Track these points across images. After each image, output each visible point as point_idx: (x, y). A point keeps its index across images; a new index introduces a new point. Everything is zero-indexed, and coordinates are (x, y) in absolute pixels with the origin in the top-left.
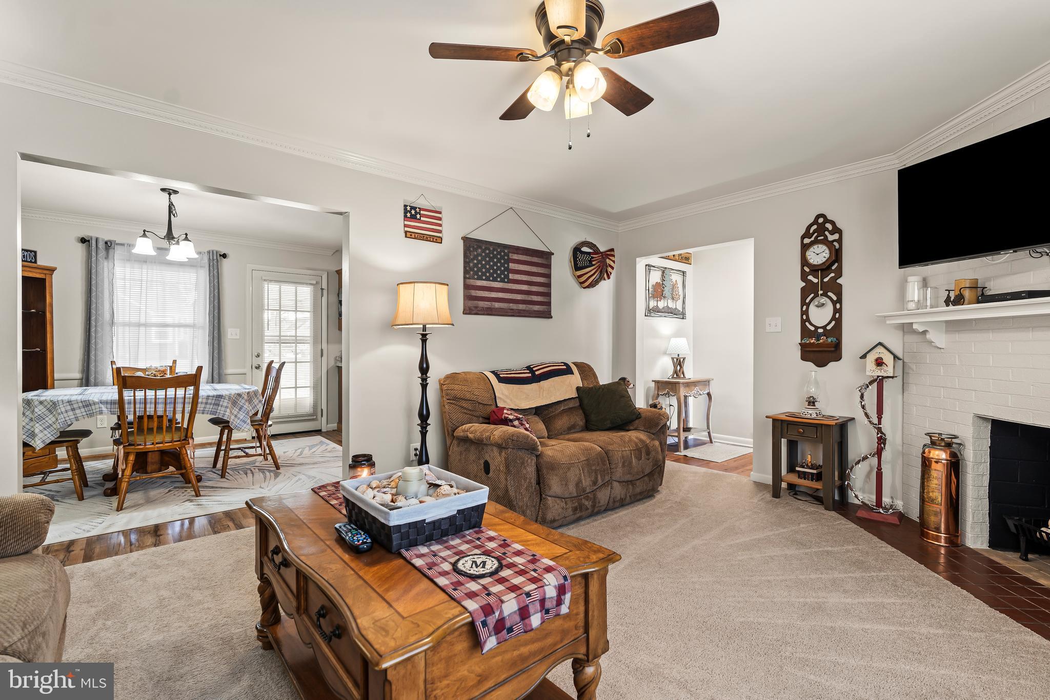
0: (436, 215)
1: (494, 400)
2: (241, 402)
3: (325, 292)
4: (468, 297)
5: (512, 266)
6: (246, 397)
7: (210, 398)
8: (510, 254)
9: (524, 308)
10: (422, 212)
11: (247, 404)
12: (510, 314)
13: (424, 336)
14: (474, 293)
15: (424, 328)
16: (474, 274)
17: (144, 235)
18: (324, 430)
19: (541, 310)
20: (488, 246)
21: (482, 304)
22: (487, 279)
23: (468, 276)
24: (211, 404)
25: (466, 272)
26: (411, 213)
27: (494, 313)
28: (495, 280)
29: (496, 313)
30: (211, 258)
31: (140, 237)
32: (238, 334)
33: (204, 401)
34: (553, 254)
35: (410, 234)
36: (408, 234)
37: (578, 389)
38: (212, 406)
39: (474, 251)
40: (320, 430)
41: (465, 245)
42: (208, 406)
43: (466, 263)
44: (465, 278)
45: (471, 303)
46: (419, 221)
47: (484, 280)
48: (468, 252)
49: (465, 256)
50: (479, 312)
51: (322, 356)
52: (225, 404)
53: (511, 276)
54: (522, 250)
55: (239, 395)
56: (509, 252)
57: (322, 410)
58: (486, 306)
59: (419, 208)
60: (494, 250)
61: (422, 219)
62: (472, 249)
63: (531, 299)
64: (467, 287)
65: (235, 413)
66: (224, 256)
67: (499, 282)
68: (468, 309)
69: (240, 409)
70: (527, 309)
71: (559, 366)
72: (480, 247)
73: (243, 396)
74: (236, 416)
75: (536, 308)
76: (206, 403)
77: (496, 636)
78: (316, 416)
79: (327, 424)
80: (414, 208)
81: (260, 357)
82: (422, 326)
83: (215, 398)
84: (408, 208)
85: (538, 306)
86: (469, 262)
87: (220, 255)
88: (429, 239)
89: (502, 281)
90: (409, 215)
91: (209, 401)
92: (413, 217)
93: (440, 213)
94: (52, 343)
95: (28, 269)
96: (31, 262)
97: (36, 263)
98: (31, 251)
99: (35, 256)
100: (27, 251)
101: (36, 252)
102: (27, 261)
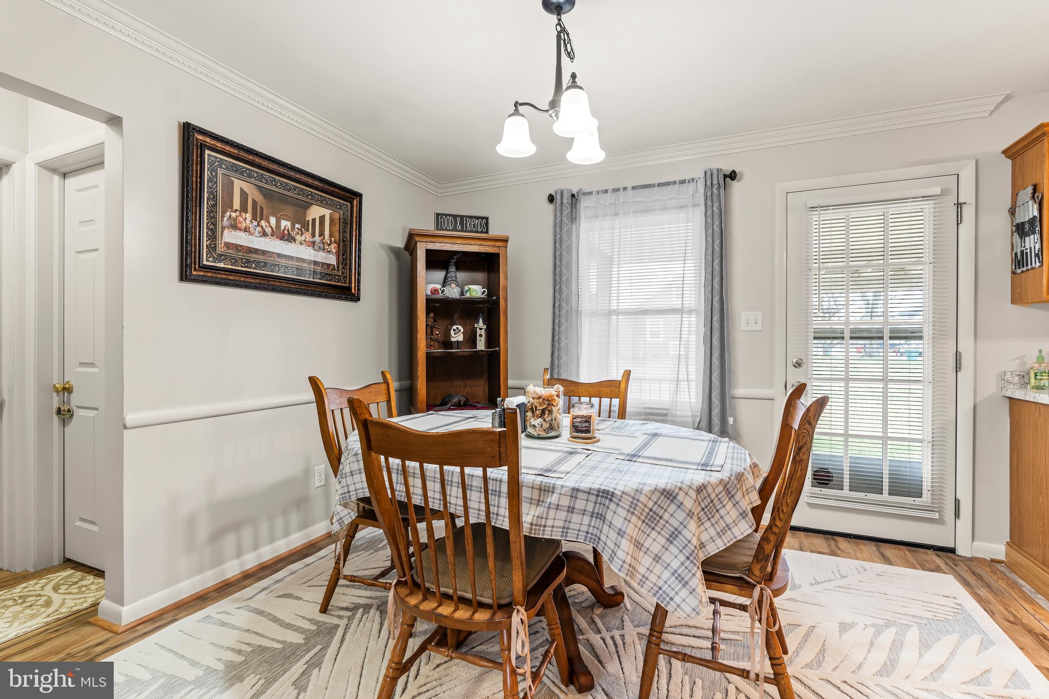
2: (674, 517)
3: (968, 212)
6: (689, 503)
7: (580, 495)
11: (692, 525)
17: (516, 112)
18: (961, 551)
24: (584, 512)
30: (709, 183)
31: (510, 116)
32: (760, 321)
33: (565, 502)
38: (586, 519)
40: (952, 551)
42: (576, 518)
51: (958, 368)
55: (668, 495)
57: (957, 503)
65: (656, 548)
66: (733, 176)
69: (673, 537)
73: (681, 497)
74: (657, 558)
76: (571, 510)
78: (940, 512)
79: (973, 540)
81: (804, 366)
83: (593, 498)
87: (725, 176)
91: (580, 505)
94: (506, 341)
95: (478, 242)
96: (482, 232)
97: (487, 232)
98: (482, 218)
99: (487, 224)
100: (478, 218)
101: (487, 219)
102: (477, 232)
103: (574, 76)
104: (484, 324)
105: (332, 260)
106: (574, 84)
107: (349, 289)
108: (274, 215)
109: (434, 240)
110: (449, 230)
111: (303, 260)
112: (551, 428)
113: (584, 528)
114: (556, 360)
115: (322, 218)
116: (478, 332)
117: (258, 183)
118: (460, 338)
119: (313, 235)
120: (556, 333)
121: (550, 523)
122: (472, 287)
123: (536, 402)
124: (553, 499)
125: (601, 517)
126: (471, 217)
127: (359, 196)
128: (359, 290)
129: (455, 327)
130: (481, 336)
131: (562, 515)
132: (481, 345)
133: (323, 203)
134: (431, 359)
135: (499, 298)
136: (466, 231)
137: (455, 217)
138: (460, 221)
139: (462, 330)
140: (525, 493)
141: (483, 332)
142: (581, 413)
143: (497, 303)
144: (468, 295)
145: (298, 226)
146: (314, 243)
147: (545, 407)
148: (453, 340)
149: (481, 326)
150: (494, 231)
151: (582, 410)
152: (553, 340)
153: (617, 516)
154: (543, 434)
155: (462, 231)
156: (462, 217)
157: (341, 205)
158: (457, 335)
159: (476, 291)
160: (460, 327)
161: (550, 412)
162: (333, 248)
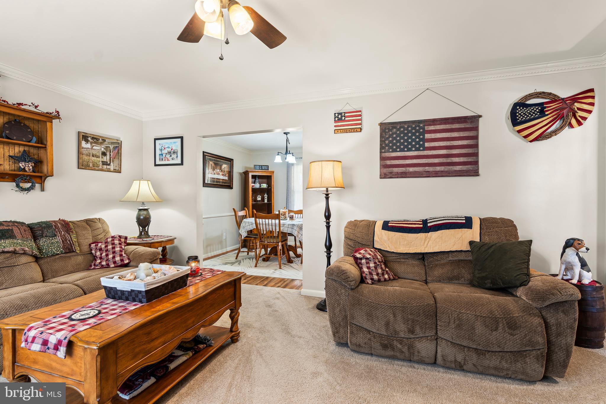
0: (358, 114)
1: (372, 242)
4: (383, 166)
5: (427, 136)
8: (426, 127)
9: (442, 170)
10: (346, 115)
12: (425, 175)
13: (327, 195)
14: (389, 162)
15: (327, 191)
16: (389, 149)
17: (278, 154)
19: (464, 169)
20: (402, 125)
21: (396, 170)
22: (402, 150)
23: (383, 151)
25: (382, 148)
26: (339, 117)
27: (408, 176)
28: (409, 150)
29: (410, 176)
33: (287, 226)
34: (480, 116)
35: (337, 131)
36: (336, 132)
37: (471, 243)
39: (389, 131)
41: (381, 129)
42: (289, 229)
43: (382, 142)
44: (381, 152)
45: (386, 170)
46: (345, 121)
47: (398, 151)
48: (384, 133)
49: (381, 136)
50: (393, 176)
52: (295, 229)
53: (427, 145)
54: (439, 121)
56: (424, 126)
58: (400, 171)
59: (344, 113)
60: (408, 127)
61: (346, 119)
62: (387, 131)
63: (451, 161)
64: (382, 159)
67: (414, 151)
68: (383, 174)
70: (446, 170)
71: (456, 220)
72: (395, 128)
75: (458, 168)
76: (288, 227)
77: (41, 346)
80: (341, 114)
82: (325, 189)
83: (292, 225)
84: (337, 115)
85: (461, 167)
86: (385, 140)
88: (351, 131)
89: (418, 149)
90: (337, 119)
91: (289, 227)
92: (340, 120)
93: (360, 111)
94: (274, 200)
95: (266, 173)
96: (267, 170)
97: (268, 170)
98: (267, 166)
99: (268, 167)
100: (266, 166)
101: (268, 166)
102: (265, 170)
103: (289, 151)
104: (267, 195)
105: (226, 178)
106: (289, 153)
107: (230, 186)
108: (216, 169)
109: (254, 172)
110: (258, 169)
111: (219, 179)
112: (285, 218)
113: (290, 231)
114: (288, 206)
115: (225, 167)
116: (265, 197)
117: (214, 162)
118: (260, 199)
119: (223, 173)
120: (288, 193)
121: (285, 230)
122: (263, 184)
123: (282, 213)
124: (285, 226)
125: (293, 228)
126: (264, 166)
127: (233, 160)
128: (233, 186)
129: (258, 196)
130: (266, 198)
131: (287, 228)
132: (266, 201)
133: (225, 164)
134: (253, 205)
135: (271, 188)
136: (263, 170)
137: (259, 166)
138: (261, 167)
139: (261, 197)
140: (281, 225)
141: (266, 197)
142: (291, 215)
143: (271, 189)
144: (262, 187)
145: (220, 171)
146: (223, 174)
147: (284, 214)
148: (258, 200)
149: (266, 196)
150: (270, 170)
151: (292, 214)
152: (287, 200)
153: (295, 228)
154: (284, 219)
155: (261, 170)
156: (261, 166)
157: (229, 163)
158: (259, 198)
159: (264, 186)
160: (260, 196)
161: (285, 215)
162: (227, 175)
